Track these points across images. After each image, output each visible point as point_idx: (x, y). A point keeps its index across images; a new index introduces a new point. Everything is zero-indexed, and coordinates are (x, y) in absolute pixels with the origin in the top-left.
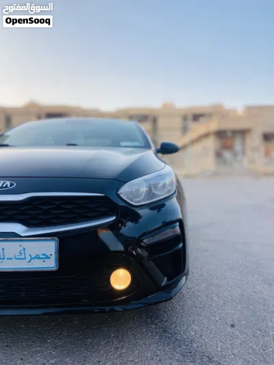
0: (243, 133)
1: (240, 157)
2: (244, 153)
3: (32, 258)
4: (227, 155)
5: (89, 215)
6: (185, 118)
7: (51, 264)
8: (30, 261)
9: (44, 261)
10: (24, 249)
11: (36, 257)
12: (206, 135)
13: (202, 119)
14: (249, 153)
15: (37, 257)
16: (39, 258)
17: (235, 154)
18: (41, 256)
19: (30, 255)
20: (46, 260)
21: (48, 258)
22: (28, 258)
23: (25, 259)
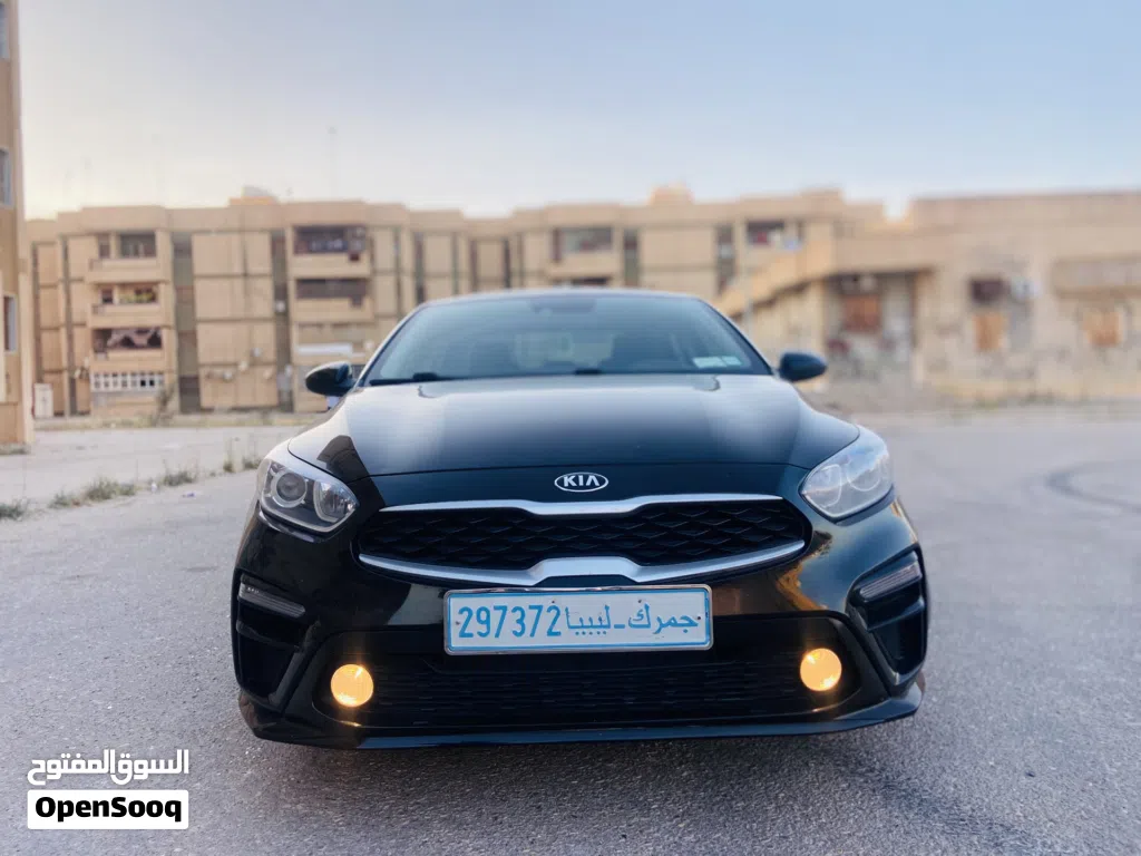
0: (910, 280)
1: (902, 352)
2: (913, 339)
3: (662, 626)
4: (863, 347)
5: (753, 539)
6: (724, 235)
7: (699, 637)
8: (659, 631)
9: (686, 631)
10: (647, 607)
11: (669, 623)
12: (799, 289)
13: (776, 237)
14: (929, 342)
15: (673, 623)
16: (676, 625)
17: (888, 345)
18: (679, 622)
19: (659, 620)
20: (687, 628)
21: (692, 624)
22: (655, 625)
23: (648, 626)
